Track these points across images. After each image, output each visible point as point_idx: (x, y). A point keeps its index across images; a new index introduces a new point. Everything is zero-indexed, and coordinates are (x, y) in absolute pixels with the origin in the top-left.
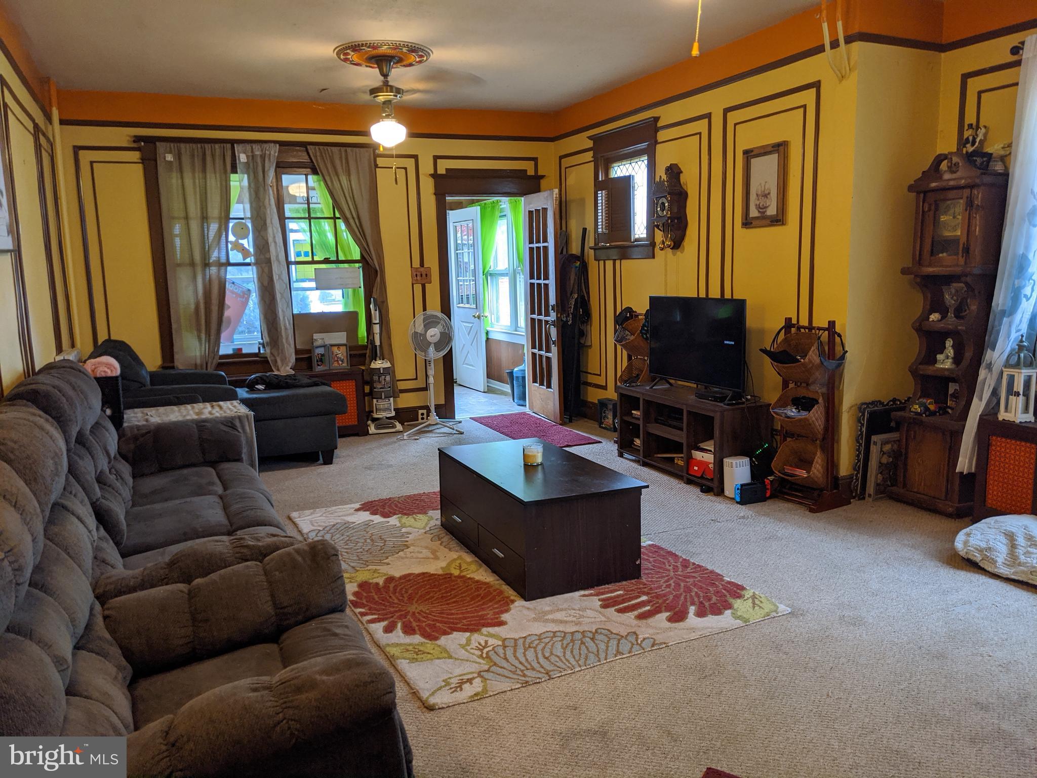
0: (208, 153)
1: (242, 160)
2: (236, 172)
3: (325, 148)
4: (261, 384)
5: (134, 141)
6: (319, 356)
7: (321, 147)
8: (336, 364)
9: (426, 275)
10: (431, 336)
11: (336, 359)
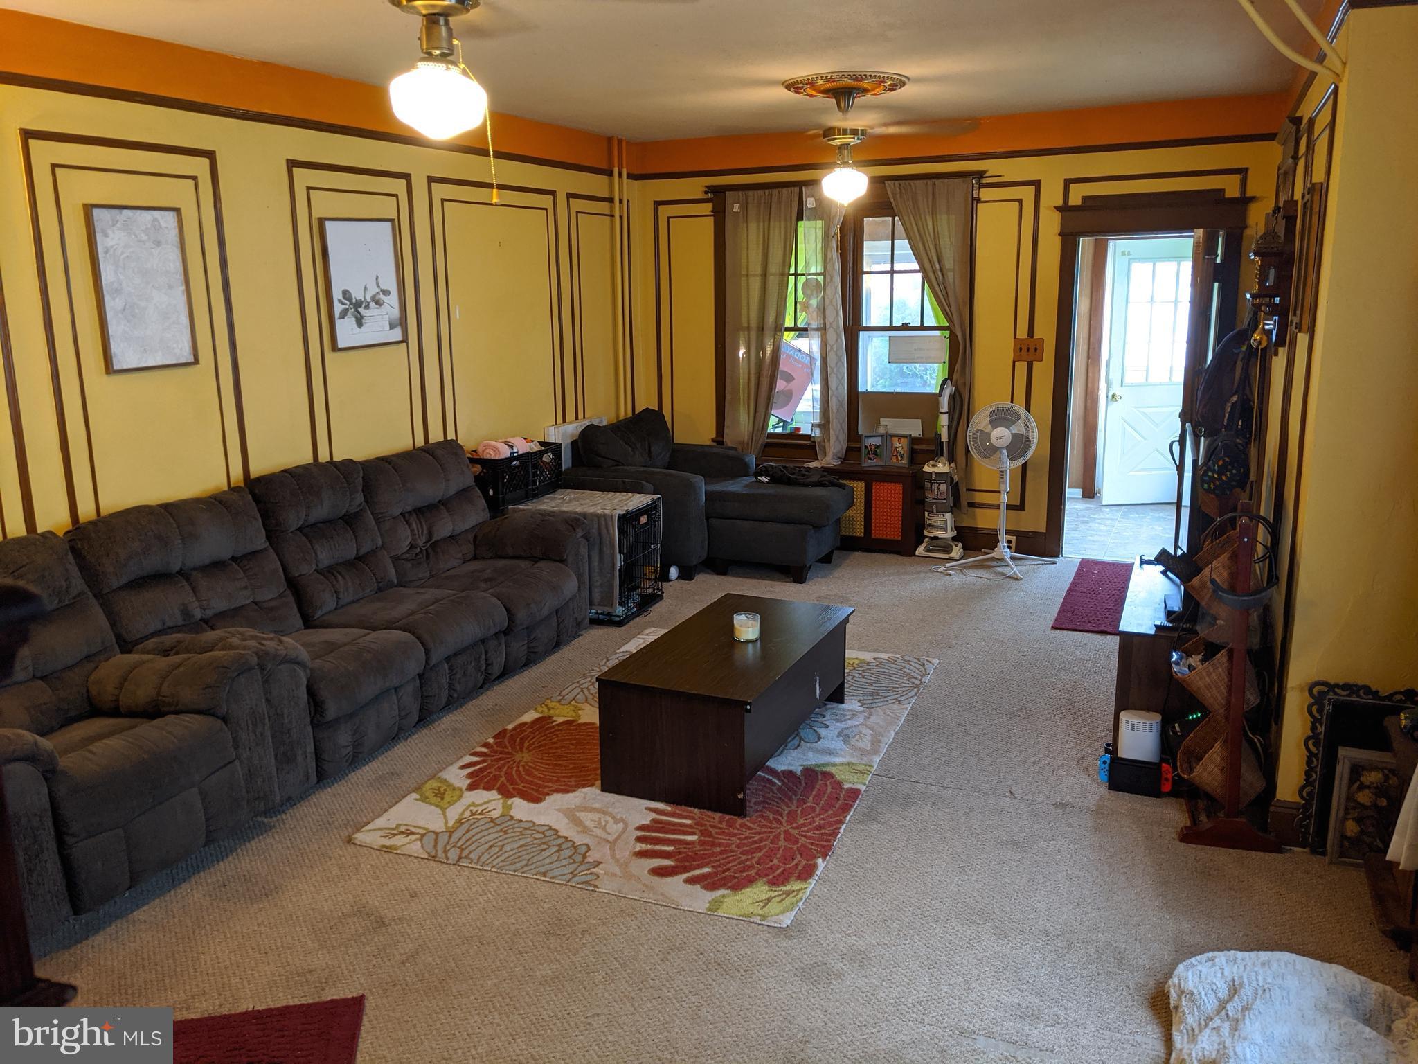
0: (775, 199)
1: (809, 206)
2: (802, 220)
3: (907, 182)
4: (766, 475)
5: (706, 193)
6: (873, 447)
7: (902, 182)
8: (894, 460)
9: (1036, 349)
10: (997, 438)
11: (895, 453)
